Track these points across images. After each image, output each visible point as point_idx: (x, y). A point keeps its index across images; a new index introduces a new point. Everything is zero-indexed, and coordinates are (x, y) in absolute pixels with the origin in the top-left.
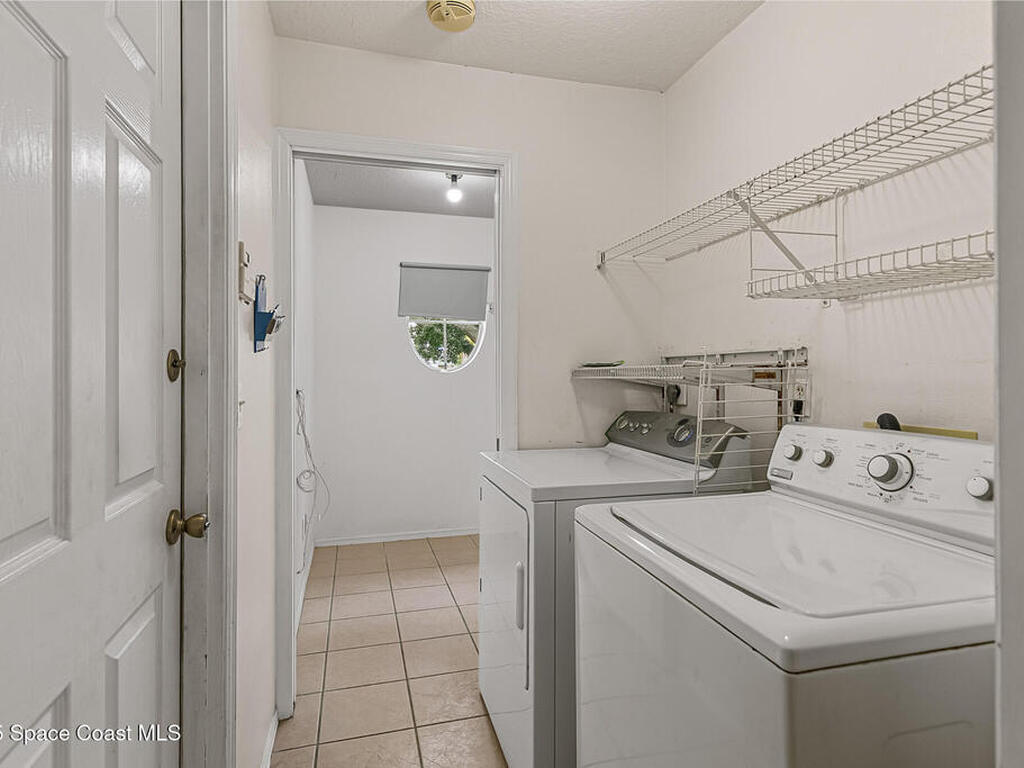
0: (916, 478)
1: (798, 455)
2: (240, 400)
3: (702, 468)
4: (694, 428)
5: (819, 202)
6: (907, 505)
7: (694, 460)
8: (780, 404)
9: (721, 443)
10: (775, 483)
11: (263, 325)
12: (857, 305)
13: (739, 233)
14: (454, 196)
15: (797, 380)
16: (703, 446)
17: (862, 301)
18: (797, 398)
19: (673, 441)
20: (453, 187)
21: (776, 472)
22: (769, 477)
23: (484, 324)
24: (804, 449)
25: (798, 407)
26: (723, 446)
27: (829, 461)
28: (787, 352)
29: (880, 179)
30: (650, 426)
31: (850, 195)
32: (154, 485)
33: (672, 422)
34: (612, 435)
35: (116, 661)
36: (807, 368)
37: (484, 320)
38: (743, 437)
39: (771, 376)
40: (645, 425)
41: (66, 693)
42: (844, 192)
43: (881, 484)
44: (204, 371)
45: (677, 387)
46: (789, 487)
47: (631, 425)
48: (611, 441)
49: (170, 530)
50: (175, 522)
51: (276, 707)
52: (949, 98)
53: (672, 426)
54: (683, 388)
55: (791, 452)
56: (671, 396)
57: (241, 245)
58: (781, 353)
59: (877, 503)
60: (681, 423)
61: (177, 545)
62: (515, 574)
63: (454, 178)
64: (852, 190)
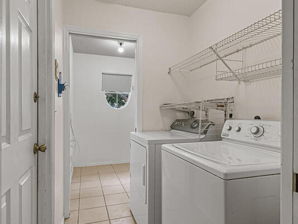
0: (265, 133)
1: (230, 129)
2: (55, 110)
3: (201, 135)
4: (199, 123)
5: (238, 51)
6: (262, 141)
7: (198, 133)
8: (225, 114)
9: (207, 127)
10: (224, 138)
11: (61, 88)
12: (249, 83)
13: (213, 61)
14: (121, 50)
15: (231, 107)
16: (201, 128)
17: (251, 82)
18: (231, 113)
19: (192, 127)
20: (120, 47)
21: (224, 135)
22: (222, 136)
23: (130, 93)
24: (232, 127)
25: (231, 116)
26: (208, 128)
27: (239, 130)
28: (228, 99)
29: (256, 44)
30: (185, 123)
31: (247, 49)
32: (30, 134)
33: (192, 122)
34: (173, 127)
35: (21, 186)
36: (234, 103)
37: (130, 92)
38: (214, 125)
39: (223, 106)
40: (183, 123)
41: (9, 190)
42: (245, 48)
43: (255, 135)
44: (45, 100)
45: (193, 112)
46: (228, 139)
47: (179, 123)
48: (172, 129)
49: (35, 149)
50: (36, 147)
51: (64, 214)
52: (275, 17)
53: (192, 123)
54: (195, 111)
55: (228, 128)
56: (191, 114)
57: (56, 60)
58: (226, 99)
59: (253, 141)
60: (194, 122)
61: (36, 154)
62: (142, 169)
63: (121, 44)
64: (248, 47)
